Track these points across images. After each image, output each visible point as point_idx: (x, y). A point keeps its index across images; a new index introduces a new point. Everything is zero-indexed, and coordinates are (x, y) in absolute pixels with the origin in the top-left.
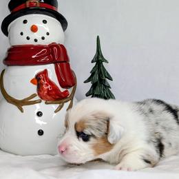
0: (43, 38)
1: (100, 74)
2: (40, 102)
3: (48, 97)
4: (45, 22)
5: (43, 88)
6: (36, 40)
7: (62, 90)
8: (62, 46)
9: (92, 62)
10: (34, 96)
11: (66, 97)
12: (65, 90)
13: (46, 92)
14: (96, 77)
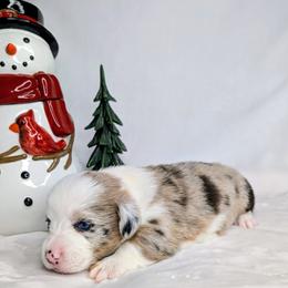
0: (25, 64)
1: (106, 117)
2: (25, 158)
3: (37, 150)
4: (27, 40)
5: (28, 138)
6: (14, 67)
7: (56, 139)
8: (53, 76)
9: (95, 100)
10: (15, 149)
11: (62, 150)
12: (60, 139)
13: (33, 143)
14: (101, 122)
